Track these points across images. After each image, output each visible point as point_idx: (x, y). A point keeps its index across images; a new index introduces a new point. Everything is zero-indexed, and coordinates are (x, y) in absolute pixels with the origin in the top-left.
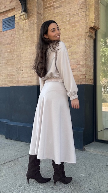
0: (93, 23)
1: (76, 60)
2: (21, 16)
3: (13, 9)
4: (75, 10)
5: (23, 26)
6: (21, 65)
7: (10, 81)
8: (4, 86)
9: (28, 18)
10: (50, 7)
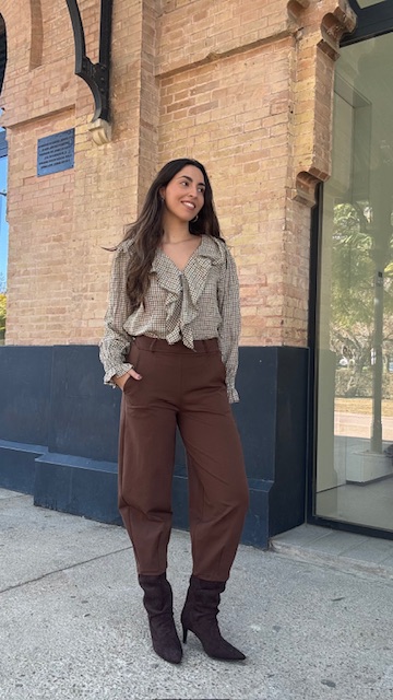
0: (308, 158)
1: (253, 272)
2: (91, 130)
3: (71, 109)
4: (256, 118)
5: (99, 162)
6: (89, 281)
7: (55, 327)
8: (36, 343)
9: (112, 140)
10: (182, 105)
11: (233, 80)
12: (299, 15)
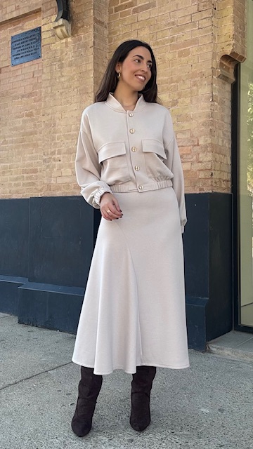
0: (229, 45)
1: (188, 135)
2: (55, 28)
3: (37, 12)
4: (186, 14)
5: (62, 53)
6: (56, 147)
7: (29, 184)
8: (14, 196)
9: (72, 34)
10: (126, 6)
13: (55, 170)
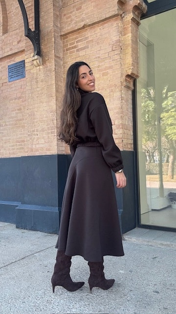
0: (130, 69)
2: (33, 60)
3: (23, 51)
5: (37, 74)
6: (35, 128)
7: (21, 148)
8: (12, 156)
9: (43, 64)
10: (73, 48)
11: (95, 36)
12: (122, 7)
13: (35, 140)
